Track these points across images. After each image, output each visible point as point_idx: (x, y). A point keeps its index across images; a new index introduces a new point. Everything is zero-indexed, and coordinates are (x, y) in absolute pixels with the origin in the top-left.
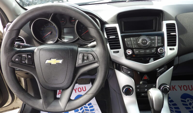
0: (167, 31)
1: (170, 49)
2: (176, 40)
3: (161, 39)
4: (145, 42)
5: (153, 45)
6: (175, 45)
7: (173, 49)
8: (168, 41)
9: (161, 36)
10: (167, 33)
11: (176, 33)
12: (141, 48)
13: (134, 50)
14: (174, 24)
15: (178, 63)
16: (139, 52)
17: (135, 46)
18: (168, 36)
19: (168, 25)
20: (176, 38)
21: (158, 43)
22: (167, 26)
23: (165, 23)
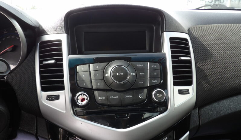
0: (172, 52)
1: (181, 92)
2: (191, 72)
3: (159, 68)
4: (122, 74)
5: (142, 83)
6: (190, 84)
7: (187, 92)
8: (174, 73)
9: (159, 63)
10: (173, 57)
11: (190, 57)
12: (111, 90)
13: (96, 93)
14: (186, 40)
15: (198, 124)
16: (107, 98)
17: (99, 84)
18: (173, 62)
19: (173, 40)
20: (191, 67)
21: (152, 77)
22: (171, 42)
23: (167, 36)
